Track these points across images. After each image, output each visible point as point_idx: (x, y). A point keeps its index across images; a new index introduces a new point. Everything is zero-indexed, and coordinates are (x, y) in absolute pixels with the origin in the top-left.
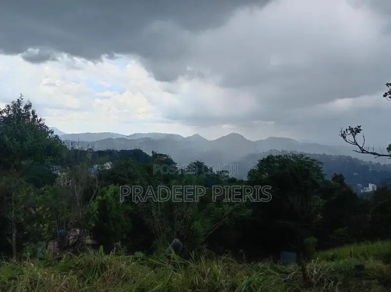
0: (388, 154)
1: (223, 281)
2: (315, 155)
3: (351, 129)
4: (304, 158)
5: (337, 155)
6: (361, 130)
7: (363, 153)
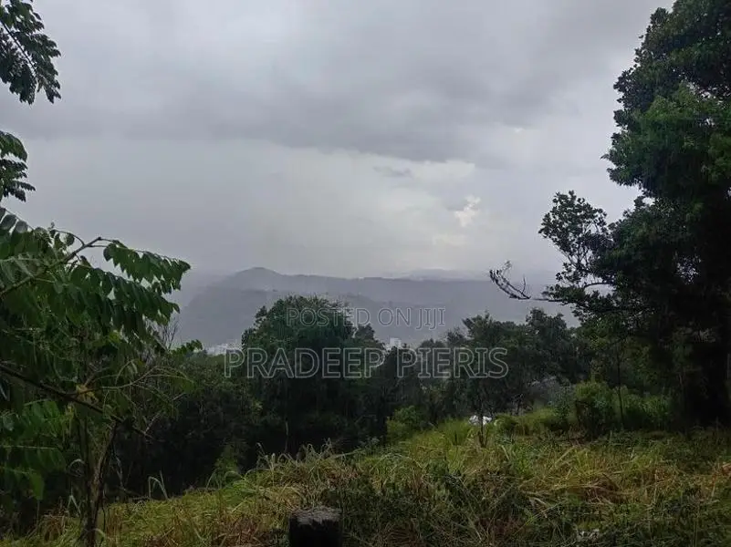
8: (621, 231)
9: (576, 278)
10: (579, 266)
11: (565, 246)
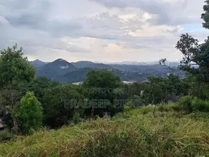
8: (203, 47)
9: (187, 62)
10: (188, 58)
11: (184, 52)
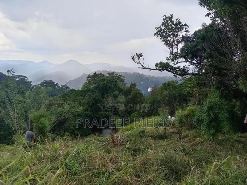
0: (156, 69)
1: (61, 152)
2: (121, 73)
3: (137, 55)
4: (115, 74)
5: (133, 72)
6: (142, 55)
7: (143, 68)
